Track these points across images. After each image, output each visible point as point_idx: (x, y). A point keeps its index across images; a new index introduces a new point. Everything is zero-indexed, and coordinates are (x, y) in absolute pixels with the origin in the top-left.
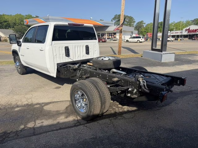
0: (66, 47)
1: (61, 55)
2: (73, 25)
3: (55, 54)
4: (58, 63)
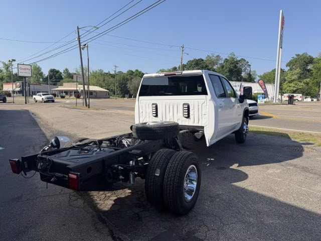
0: (153, 105)
1: (147, 114)
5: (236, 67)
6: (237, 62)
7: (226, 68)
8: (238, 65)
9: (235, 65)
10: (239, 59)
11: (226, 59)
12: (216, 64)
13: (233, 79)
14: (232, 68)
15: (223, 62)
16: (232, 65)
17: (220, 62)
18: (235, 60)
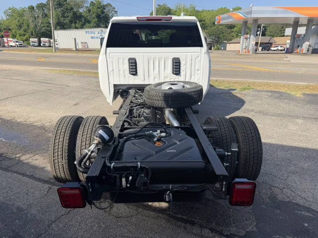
0: (130, 59)
1: (121, 72)
2: (147, 20)
3: (110, 69)
4: (116, 83)
5: (103, 12)
6: (104, 7)
7: (93, 13)
8: (105, 11)
9: (102, 10)
10: (105, 3)
11: (92, 2)
12: (82, 7)
13: (102, 26)
14: (99, 13)
15: (89, 5)
16: (99, 10)
17: (86, 5)
18: (102, 4)
